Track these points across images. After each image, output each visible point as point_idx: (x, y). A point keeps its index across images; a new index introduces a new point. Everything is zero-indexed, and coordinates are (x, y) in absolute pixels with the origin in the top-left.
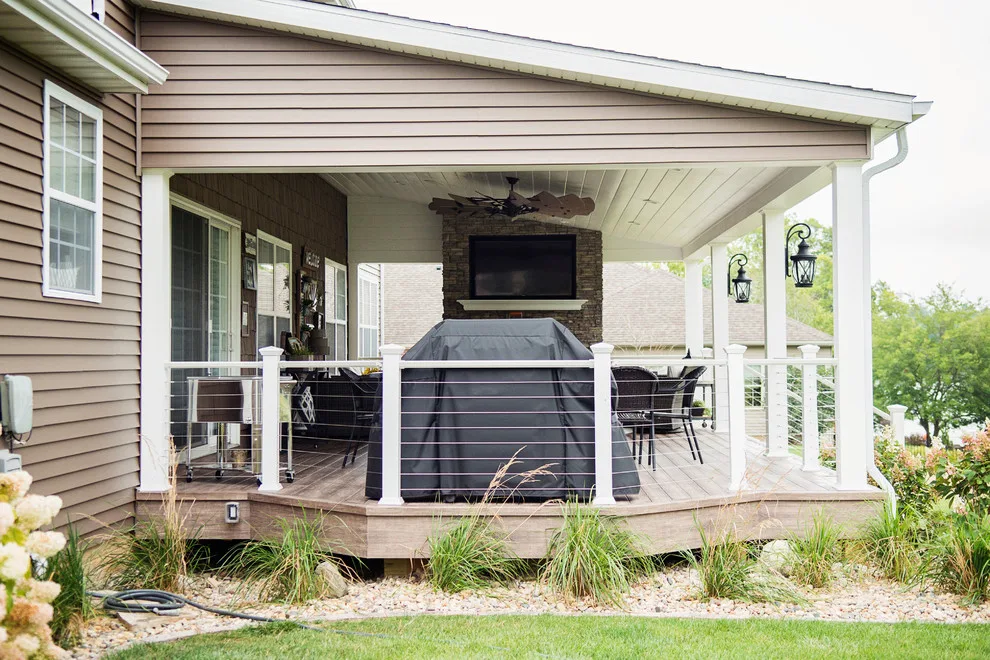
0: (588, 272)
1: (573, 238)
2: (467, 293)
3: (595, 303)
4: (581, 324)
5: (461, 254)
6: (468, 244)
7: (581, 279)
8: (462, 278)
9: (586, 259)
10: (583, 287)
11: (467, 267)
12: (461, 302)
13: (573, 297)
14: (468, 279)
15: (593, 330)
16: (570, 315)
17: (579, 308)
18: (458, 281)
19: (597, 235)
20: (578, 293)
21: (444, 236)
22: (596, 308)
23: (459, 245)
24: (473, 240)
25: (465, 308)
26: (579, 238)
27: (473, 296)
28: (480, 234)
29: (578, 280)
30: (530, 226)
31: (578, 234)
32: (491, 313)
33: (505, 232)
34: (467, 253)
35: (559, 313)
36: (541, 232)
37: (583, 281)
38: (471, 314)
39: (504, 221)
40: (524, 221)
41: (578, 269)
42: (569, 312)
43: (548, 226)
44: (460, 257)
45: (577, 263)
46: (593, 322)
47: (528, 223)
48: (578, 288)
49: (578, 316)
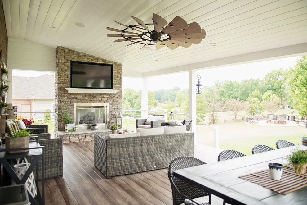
0: (118, 79)
1: (112, 66)
2: (69, 85)
3: (120, 91)
4: (115, 99)
5: (67, 68)
6: (69, 64)
7: (115, 82)
8: (66, 79)
9: (117, 74)
10: (116, 85)
11: (69, 74)
12: (67, 89)
13: (112, 88)
14: (69, 79)
15: (120, 101)
16: (111, 96)
17: (115, 93)
19: (121, 65)
20: (114, 87)
22: (120, 93)
23: (65, 64)
24: (72, 62)
25: (69, 92)
26: (114, 66)
27: (71, 87)
28: (75, 60)
29: (114, 82)
30: (96, 59)
31: (114, 64)
32: (79, 94)
33: (85, 60)
34: (69, 68)
35: (107, 94)
36: (100, 62)
37: (116, 83)
38: (71, 94)
39: (85, 56)
40: (94, 57)
41: (114, 78)
42: (111, 94)
43: (103, 60)
44: (66, 70)
45: (114, 75)
46: (119, 98)
47: (95, 58)
48: (114, 85)
49: (114, 96)
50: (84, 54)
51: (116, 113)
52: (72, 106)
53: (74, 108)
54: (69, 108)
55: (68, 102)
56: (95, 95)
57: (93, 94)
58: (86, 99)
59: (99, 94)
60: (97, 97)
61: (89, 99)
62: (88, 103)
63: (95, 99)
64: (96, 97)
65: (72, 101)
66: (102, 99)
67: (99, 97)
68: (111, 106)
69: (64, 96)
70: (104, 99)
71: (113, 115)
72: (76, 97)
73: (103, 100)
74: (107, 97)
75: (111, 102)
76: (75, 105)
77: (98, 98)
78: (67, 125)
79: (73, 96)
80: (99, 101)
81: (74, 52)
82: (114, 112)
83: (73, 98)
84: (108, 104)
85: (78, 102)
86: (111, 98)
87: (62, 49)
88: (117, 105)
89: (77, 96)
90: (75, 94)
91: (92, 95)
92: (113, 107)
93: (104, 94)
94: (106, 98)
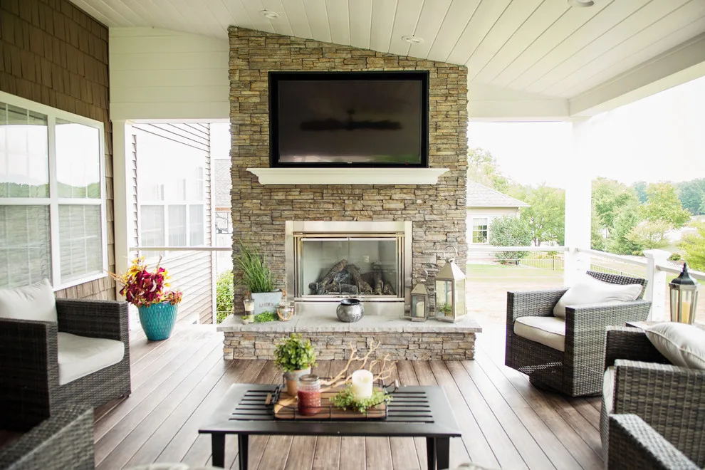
0: (447, 128)
1: (423, 77)
2: (266, 159)
3: (455, 174)
4: (435, 206)
5: (257, 100)
6: (266, 85)
7: (436, 138)
8: (257, 137)
9: (444, 107)
10: (438, 150)
11: (266, 120)
12: (254, 171)
13: (424, 164)
14: (267, 137)
15: (454, 214)
16: (418, 192)
17: (434, 181)
18: (252, 140)
19: (461, 71)
20: (430, 159)
21: (232, 72)
22: (458, 181)
23: (253, 85)
24: (274, 78)
25: (262, 181)
26: (433, 76)
27: (275, 163)
28: (286, 69)
29: (431, 140)
30: (361, 57)
31: (432, 70)
32: (302, 188)
33: (322, 66)
34: (266, 99)
35: (402, 188)
36: (378, 66)
37: (439, 141)
38: (271, 189)
39: (321, 50)
40: (351, 50)
41: (431, 122)
42: (418, 187)
43: (388, 58)
44: (256, 105)
45: (431, 113)
46: (452, 203)
47: (358, 53)
48: (432, 151)
49: (431, 192)
50: (316, 45)
51: (438, 258)
52: (278, 230)
53: (283, 236)
54: (267, 238)
55: (265, 218)
56: (357, 192)
57: (353, 186)
58: (326, 206)
59: (374, 187)
60: (366, 197)
61: (338, 208)
62: (331, 219)
63: (359, 205)
64: (361, 197)
65: (276, 214)
66: (387, 206)
67: (372, 200)
68: (420, 231)
69: (251, 197)
70: (393, 205)
71: (429, 265)
72: (292, 201)
73: (389, 210)
74: (404, 196)
75: (419, 217)
76: (290, 226)
77: (370, 203)
78: (254, 295)
79: (281, 196)
80: (374, 212)
81: (281, 41)
82: (430, 254)
83: (280, 202)
84: (408, 224)
85: (296, 217)
86: (419, 201)
87: (240, 34)
88: (443, 227)
89: (294, 195)
90: (286, 188)
91: (347, 191)
92: (430, 237)
93: (392, 187)
94: (403, 200)
